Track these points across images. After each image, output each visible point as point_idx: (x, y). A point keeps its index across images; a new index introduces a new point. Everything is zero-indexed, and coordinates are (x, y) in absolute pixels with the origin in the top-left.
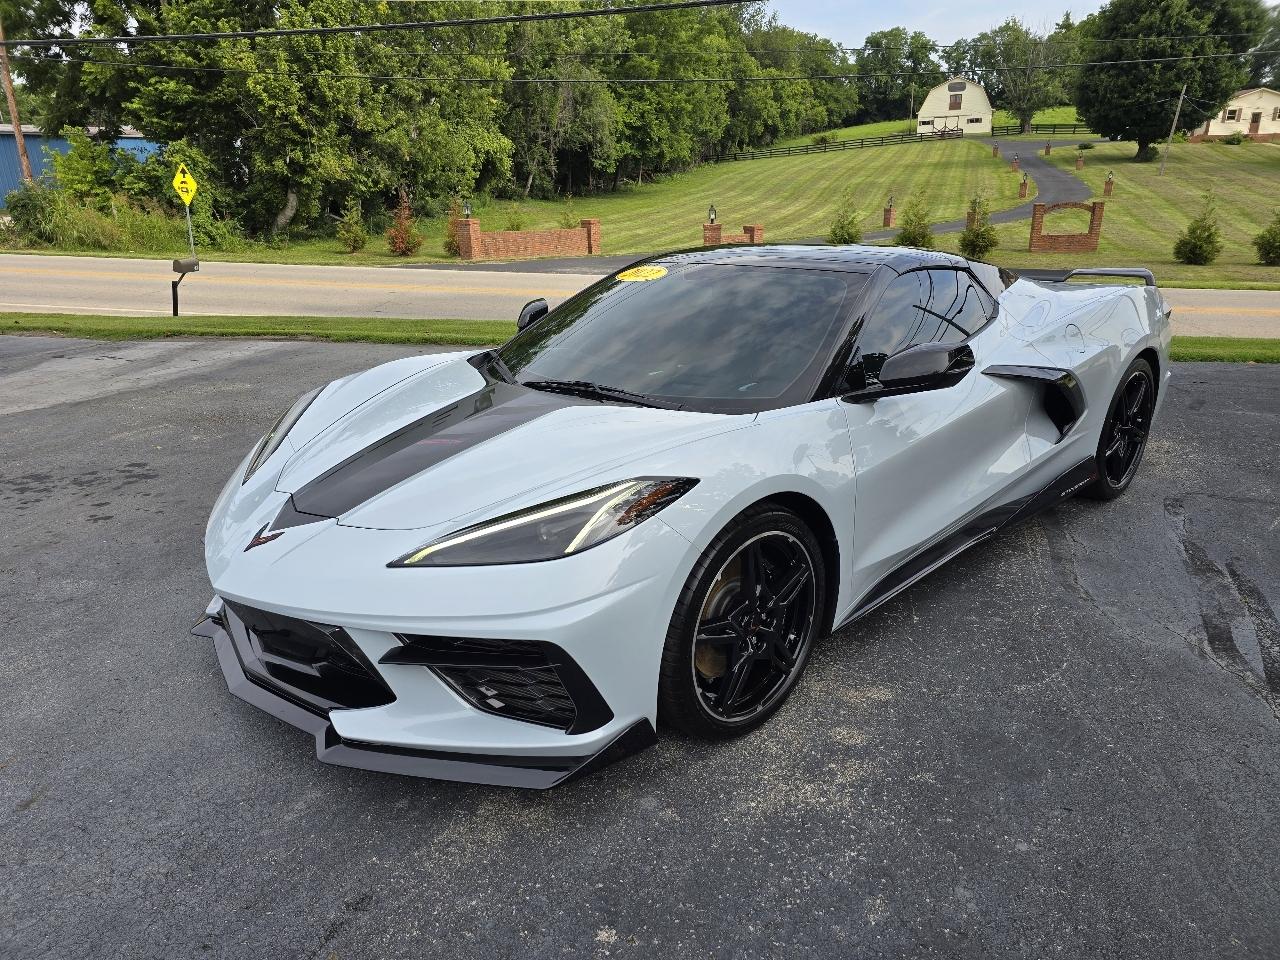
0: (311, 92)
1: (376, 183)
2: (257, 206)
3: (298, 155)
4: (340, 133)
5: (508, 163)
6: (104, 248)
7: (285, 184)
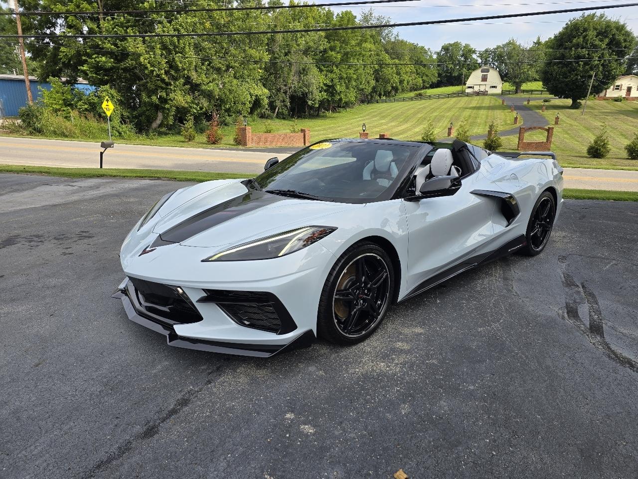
0: (172, 65)
1: (201, 108)
2: (143, 118)
3: (164, 94)
4: (184, 84)
5: (266, 101)
6: (66, 136)
7: (157, 108)
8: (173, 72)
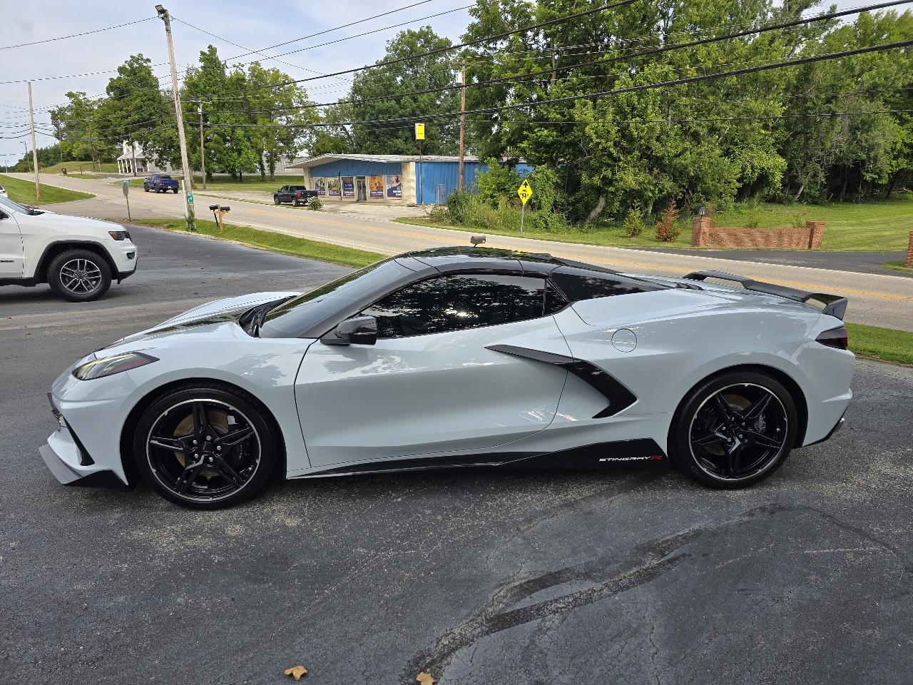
0: (624, 133)
1: (661, 191)
2: (580, 205)
3: (609, 174)
4: (640, 158)
5: (778, 177)
6: (486, 227)
7: (599, 191)
8: (624, 143)
